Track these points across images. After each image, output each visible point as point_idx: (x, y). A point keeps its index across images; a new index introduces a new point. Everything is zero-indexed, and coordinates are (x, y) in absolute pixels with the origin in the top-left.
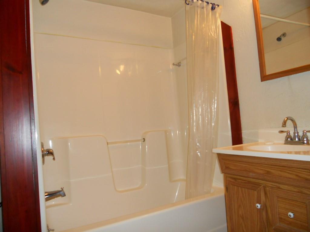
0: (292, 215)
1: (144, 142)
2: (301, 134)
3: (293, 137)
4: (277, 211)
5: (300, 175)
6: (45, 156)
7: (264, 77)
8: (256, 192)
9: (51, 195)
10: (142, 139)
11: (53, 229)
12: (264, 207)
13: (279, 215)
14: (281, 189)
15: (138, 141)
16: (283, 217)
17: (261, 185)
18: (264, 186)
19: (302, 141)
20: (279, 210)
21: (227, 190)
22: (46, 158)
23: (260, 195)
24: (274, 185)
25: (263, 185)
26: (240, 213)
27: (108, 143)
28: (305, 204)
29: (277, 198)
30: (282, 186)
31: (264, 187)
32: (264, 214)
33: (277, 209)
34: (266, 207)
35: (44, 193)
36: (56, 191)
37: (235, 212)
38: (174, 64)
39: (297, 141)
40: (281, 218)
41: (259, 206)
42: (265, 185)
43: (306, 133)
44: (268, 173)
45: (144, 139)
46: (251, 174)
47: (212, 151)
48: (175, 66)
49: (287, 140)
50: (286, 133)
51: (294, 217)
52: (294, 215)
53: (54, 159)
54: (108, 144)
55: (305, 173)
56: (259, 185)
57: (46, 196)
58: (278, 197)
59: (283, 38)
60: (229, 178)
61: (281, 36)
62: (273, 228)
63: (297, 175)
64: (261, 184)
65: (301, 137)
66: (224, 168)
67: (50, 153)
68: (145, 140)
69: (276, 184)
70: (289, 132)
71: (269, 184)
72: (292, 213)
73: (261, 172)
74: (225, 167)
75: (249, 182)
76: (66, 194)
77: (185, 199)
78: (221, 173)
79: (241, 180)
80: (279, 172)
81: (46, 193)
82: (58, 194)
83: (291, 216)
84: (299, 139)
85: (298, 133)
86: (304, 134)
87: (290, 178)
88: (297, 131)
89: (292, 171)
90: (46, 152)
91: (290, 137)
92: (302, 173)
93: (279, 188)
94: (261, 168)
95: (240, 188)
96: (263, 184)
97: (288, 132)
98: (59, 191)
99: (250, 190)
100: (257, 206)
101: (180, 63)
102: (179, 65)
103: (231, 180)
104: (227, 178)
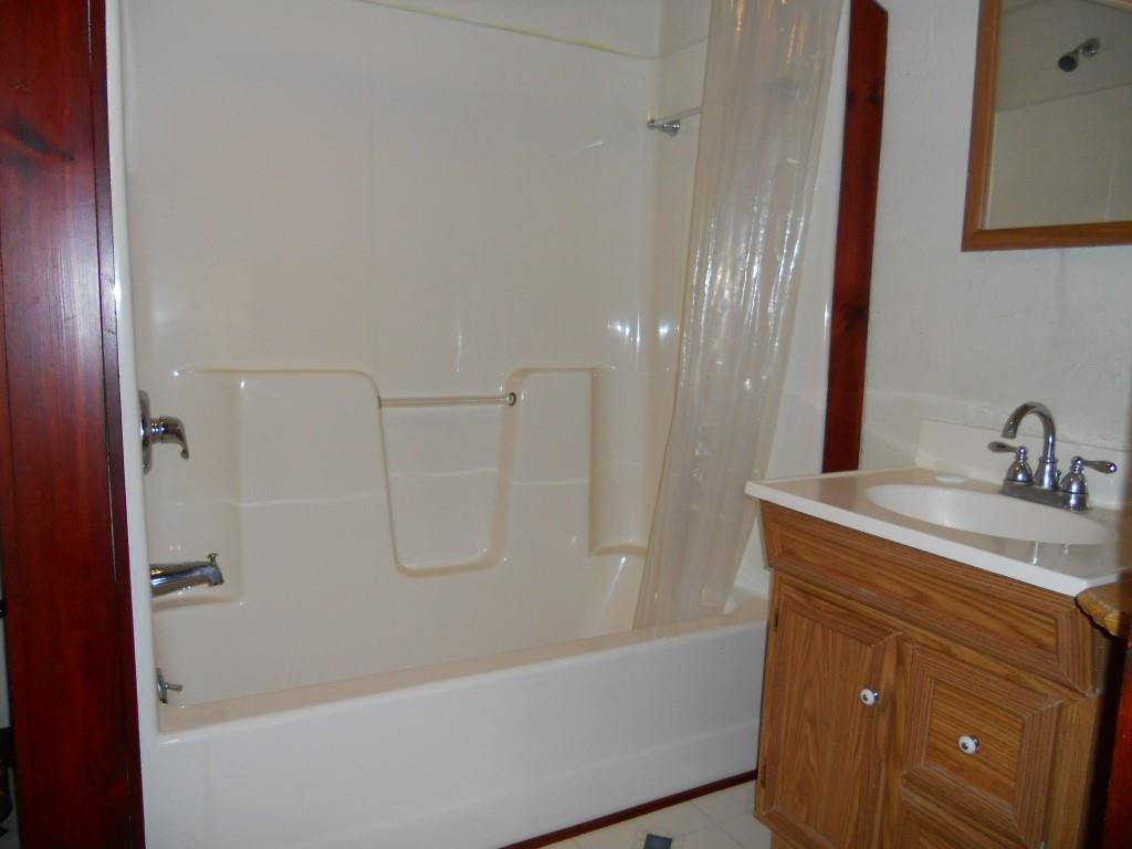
0: (971, 744)
1: (512, 405)
2: (1064, 467)
3: (1034, 473)
4: (928, 723)
5: (1024, 627)
6: (154, 441)
7: (976, 238)
8: (870, 651)
9: (174, 577)
10: (504, 397)
11: (177, 683)
12: (888, 702)
13: (929, 735)
14: (954, 656)
15: (494, 400)
16: (941, 745)
17: (891, 633)
18: (898, 637)
19: (1061, 494)
20: (935, 721)
21: (776, 625)
22: (158, 448)
23: (882, 662)
24: (934, 641)
25: (896, 633)
26: (808, 703)
27: (383, 403)
28: (1020, 720)
29: (936, 683)
30: (958, 650)
31: (900, 641)
32: (883, 723)
33: (928, 717)
34: (894, 703)
35: (148, 568)
36: (189, 564)
37: (790, 697)
38: (652, 124)
39: (1045, 491)
40: (933, 748)
41: (870, 696)
42: (904, 633)
43: (1080, 470)
44: (921, 598)
45: (513, 394)
46: (864, 591)
47: (743, 487)
48: (656, 130)
49: (1011, 478)
50: (1014, 454)
51: (977, 752)
52: (977, 744)
53: (185, 453)
54: (380, 405)
55: (1038, 623)
56: (882, 629)
57: (153, 577)
58: (938, 682)
59: (1082, 59)
60: (789, 588)
61: (1076, 52)
62: (904, 772)
63: (1012, 627)
64: (890, 630)
65: (1062, 477)
66: (776, 554)
67: (172, 430)
68: (515, 401)
69: (938, 638)
70: (1025, 453)
71: (918, 634)
72: (973, 737)
73: (898, 590)
74: (780, 550)
75: (853, 614)
76: (224, 576)
77: (634, 628)
78: (765, 568)
79: (826, 601)
80: (959, 605)
81: (153, 567)
82: (198, 573)
83: (966, 748)
84: (1055, 485)
85: (1054, 462)
86: (1073, 468)
87: (987, 630)
88: (1052, 455)
89: (999, 609)
90: (157, 427)
91: (1025, 469)
92: (1029, 623)
93: (948, 652)
94: (902, 580)
95: (818, 627)
96: (898, 630)
97: (1021, 453)
98: (200, 566)
99: (851, 641)
100: (865, 696)
101: (677, 122)
102: (671, 128)
103: (793, 596)
104: (782, 585)
